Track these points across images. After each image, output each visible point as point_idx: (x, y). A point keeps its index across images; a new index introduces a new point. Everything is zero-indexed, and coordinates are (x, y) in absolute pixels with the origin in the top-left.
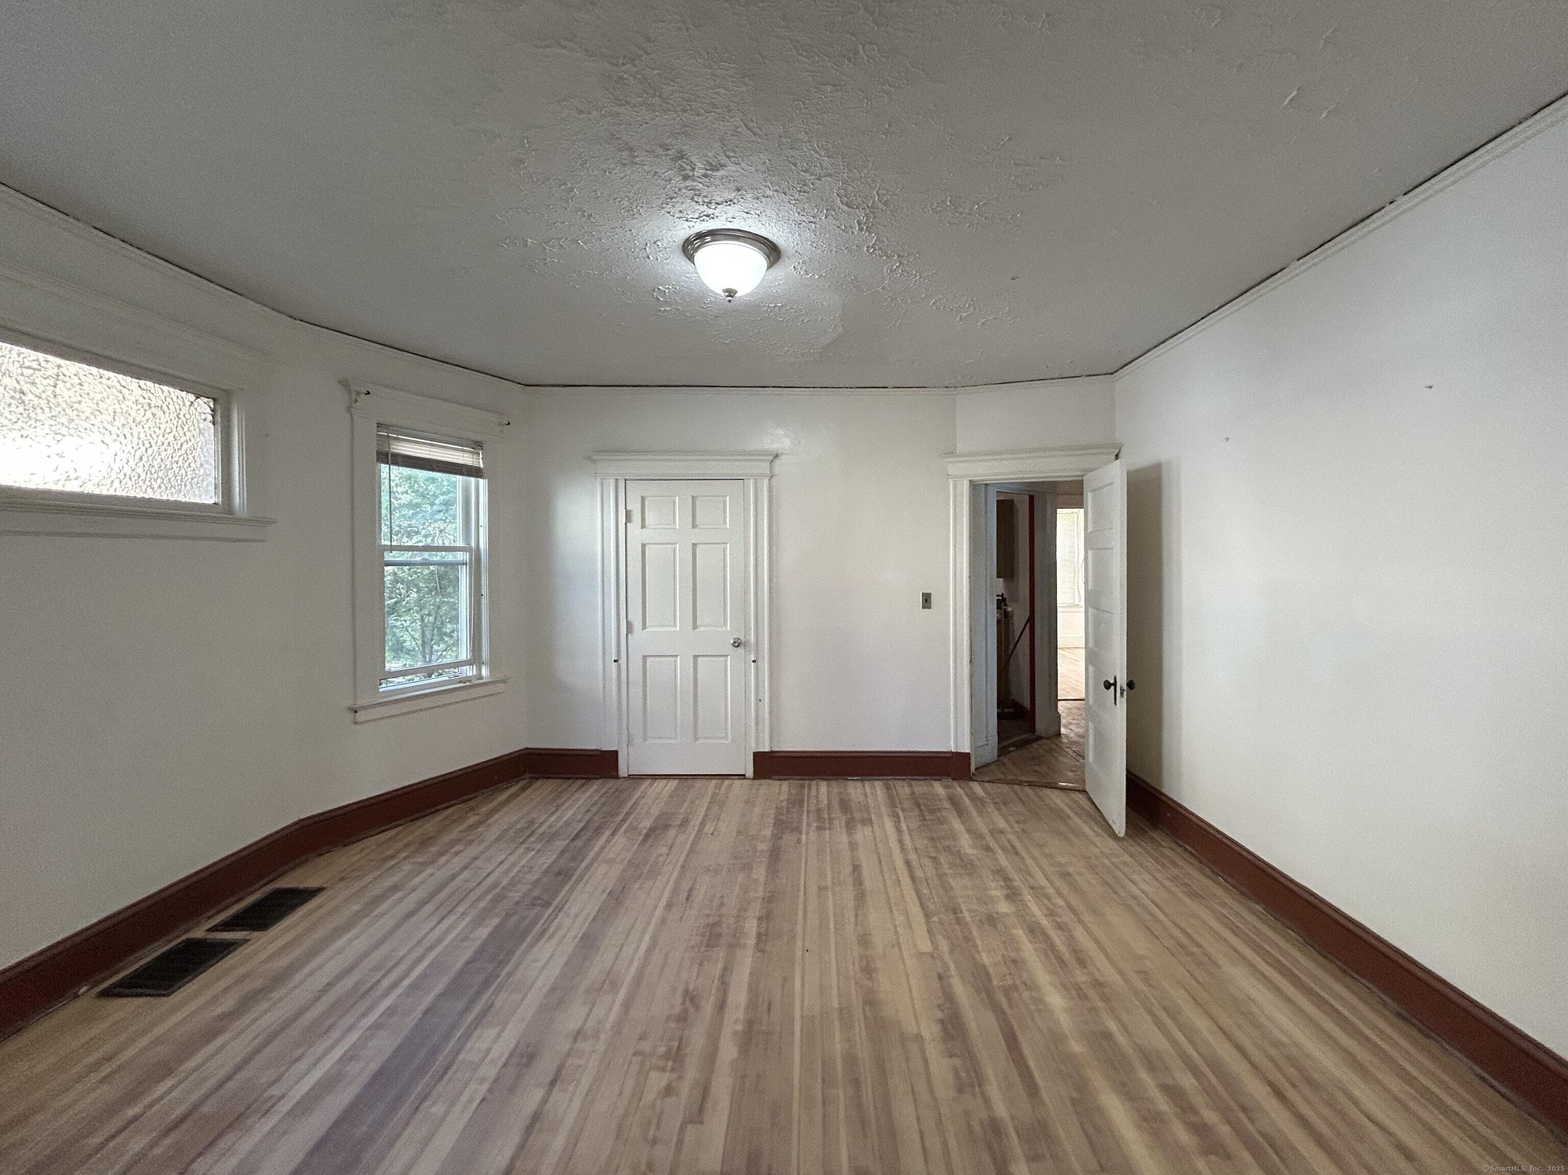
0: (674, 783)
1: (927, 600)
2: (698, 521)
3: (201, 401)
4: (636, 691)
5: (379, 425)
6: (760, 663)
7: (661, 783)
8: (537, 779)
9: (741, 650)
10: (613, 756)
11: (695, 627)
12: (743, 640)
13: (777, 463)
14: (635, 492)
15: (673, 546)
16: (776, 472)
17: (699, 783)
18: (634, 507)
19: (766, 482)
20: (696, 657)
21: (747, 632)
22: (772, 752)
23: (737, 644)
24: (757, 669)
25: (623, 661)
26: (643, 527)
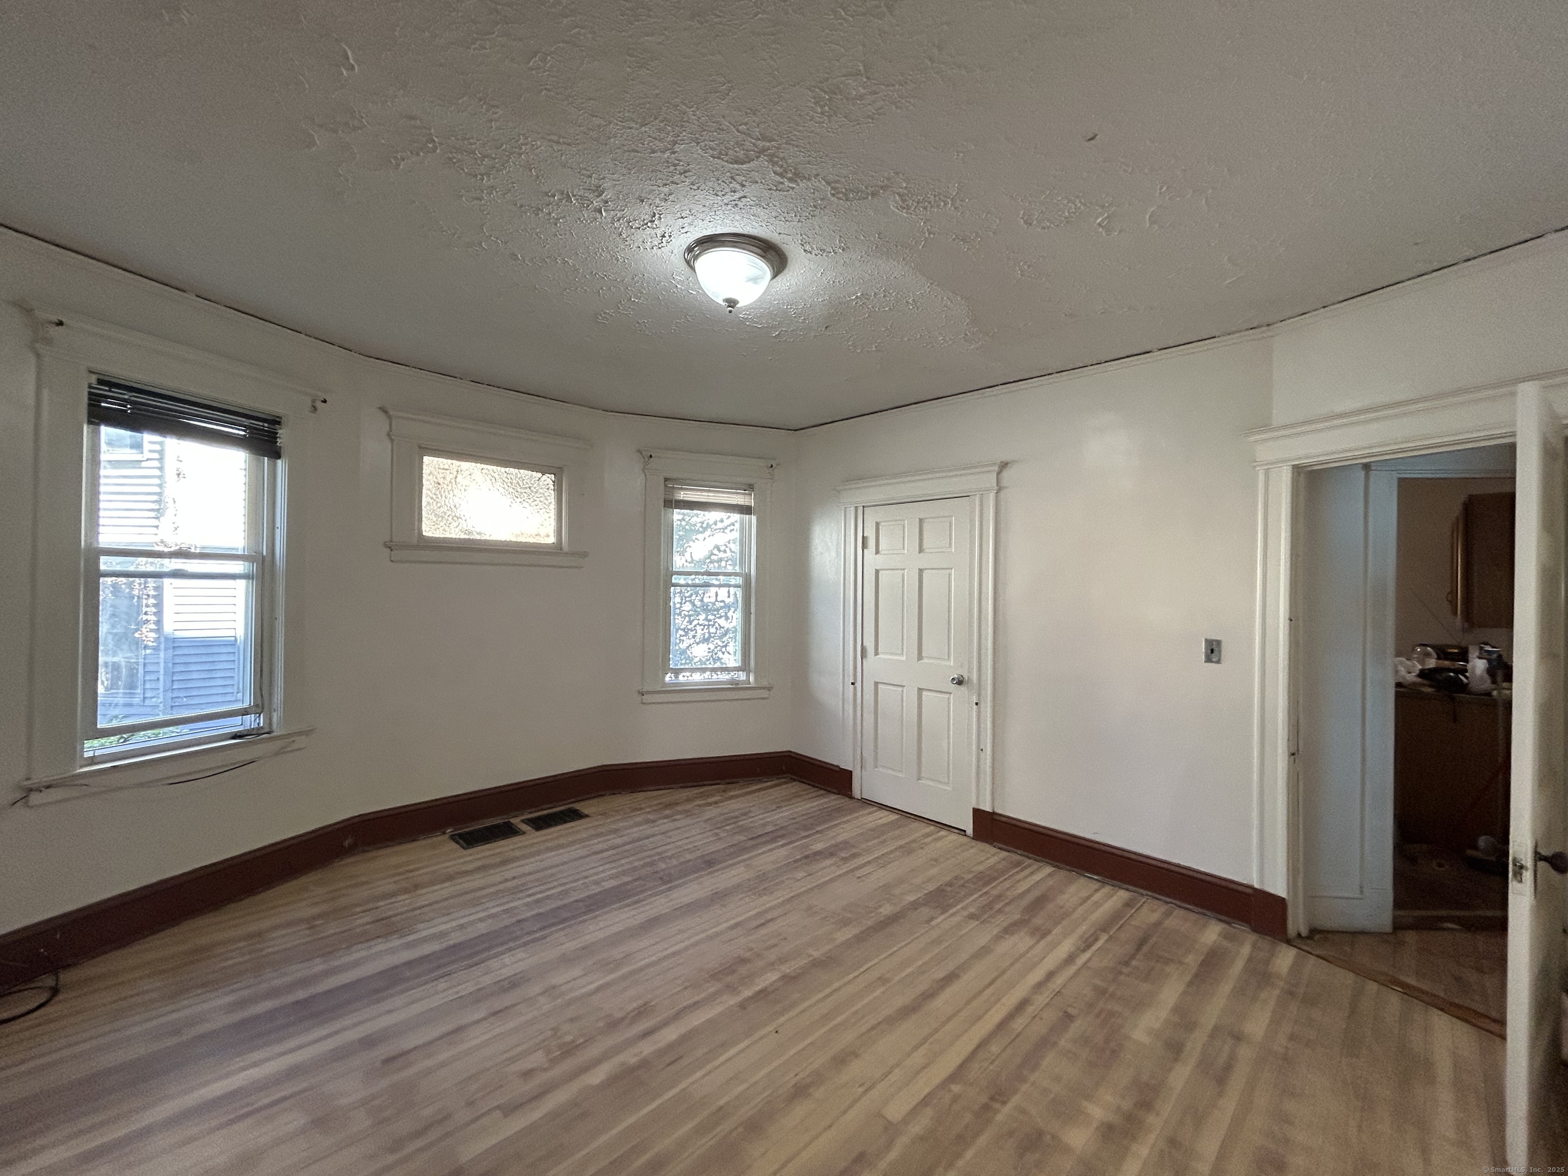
0: (894, 817)
1: (1213, 651)
2: (925, 546)
3: (545, 477)
4: (869, 718)
5: (666, 480)
6: (982, 705)
7: (883, 813)
8: (794, 780)
9: (963, 688)
10: (848, 774)
11: (920, 657)
12: (966, 677)
13: (1006, 474)
14: (872, 517)
15: (901, 572)
16: (1004, 483)
17: (916, 825)
18: (870, 534)
19: (992, 496)
20: (920, 690)
21: (970, 670)
22: (994, 813)
23: (960, 682)
24: (979, 712)
25: (858, 685)
26: (877, 552)
